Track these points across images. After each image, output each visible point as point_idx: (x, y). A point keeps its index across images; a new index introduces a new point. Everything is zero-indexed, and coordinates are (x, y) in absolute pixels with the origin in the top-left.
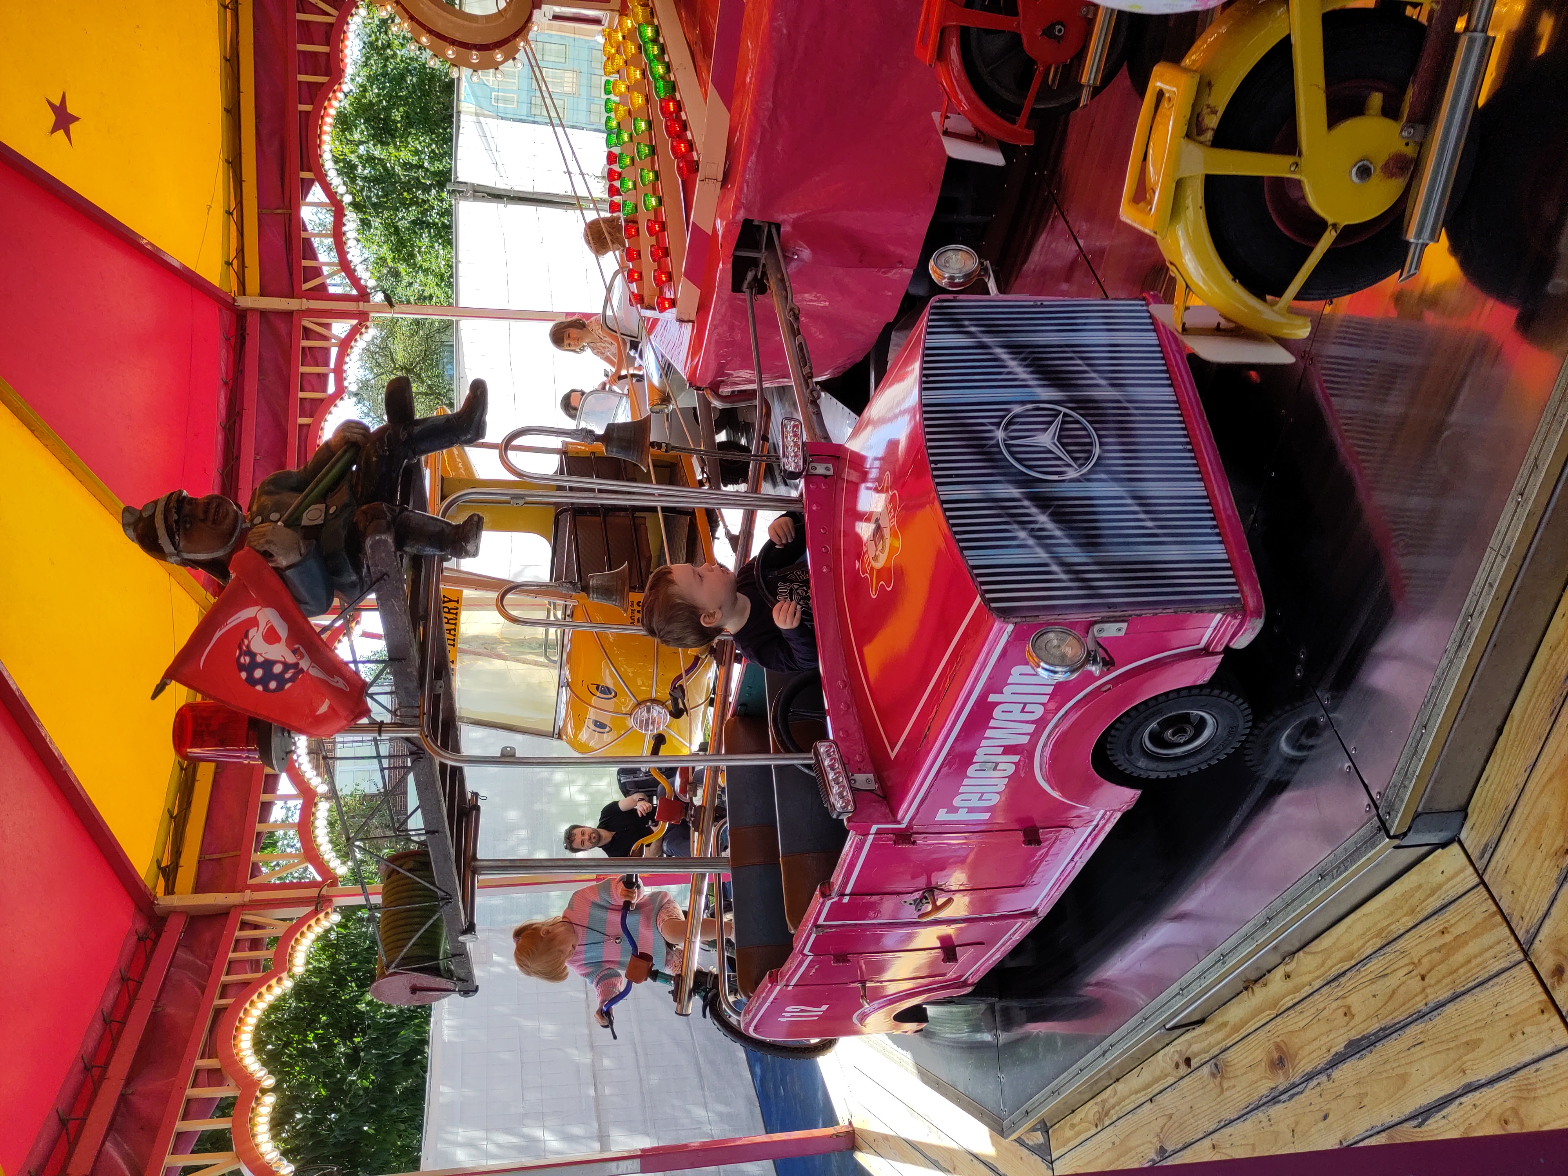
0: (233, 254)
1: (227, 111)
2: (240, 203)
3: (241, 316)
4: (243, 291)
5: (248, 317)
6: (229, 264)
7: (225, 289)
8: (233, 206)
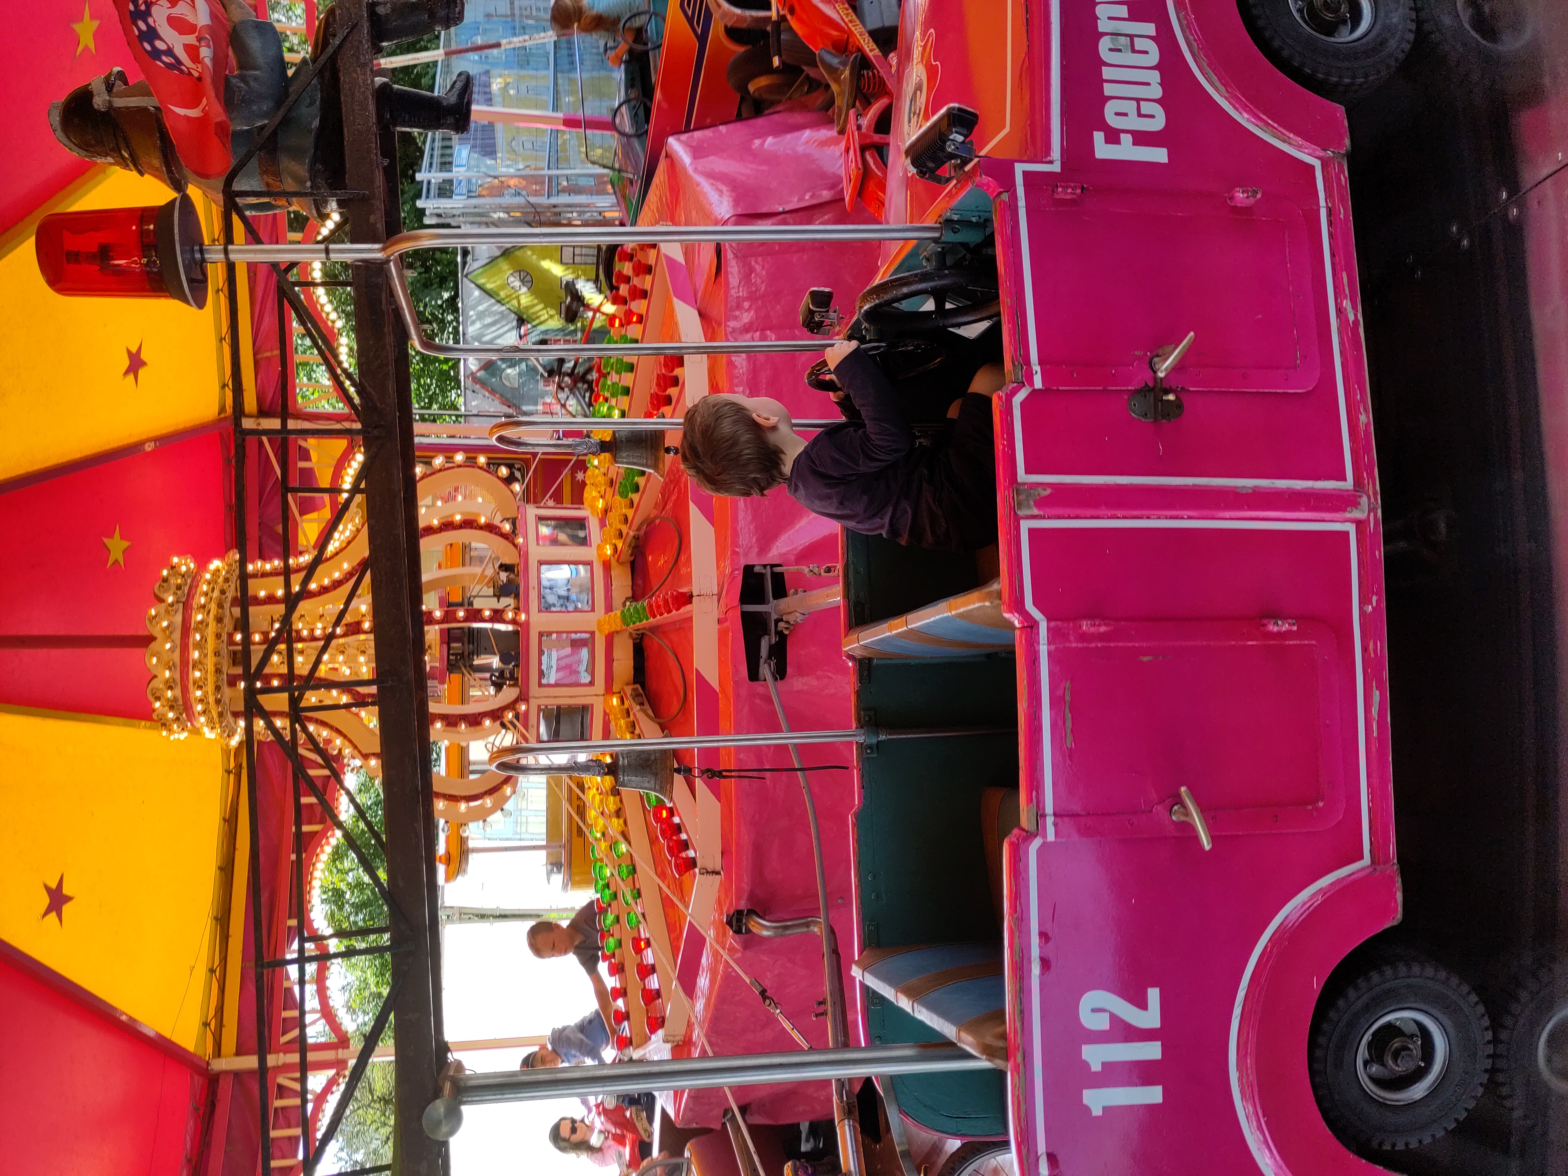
0: (212, 1013)
1: (221, 869)
2: (224, 959)
3: (213, 1080)
4: (218, 1052)
5: (221, 1081)
6: (206, 1024)
7: (200, 1053)
8: (217, 962)
